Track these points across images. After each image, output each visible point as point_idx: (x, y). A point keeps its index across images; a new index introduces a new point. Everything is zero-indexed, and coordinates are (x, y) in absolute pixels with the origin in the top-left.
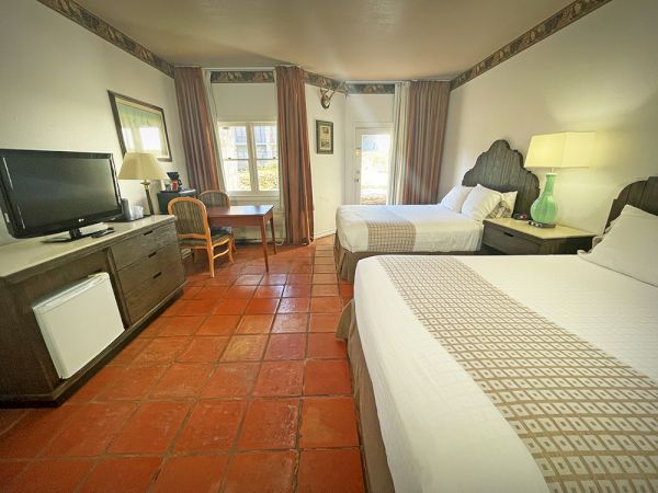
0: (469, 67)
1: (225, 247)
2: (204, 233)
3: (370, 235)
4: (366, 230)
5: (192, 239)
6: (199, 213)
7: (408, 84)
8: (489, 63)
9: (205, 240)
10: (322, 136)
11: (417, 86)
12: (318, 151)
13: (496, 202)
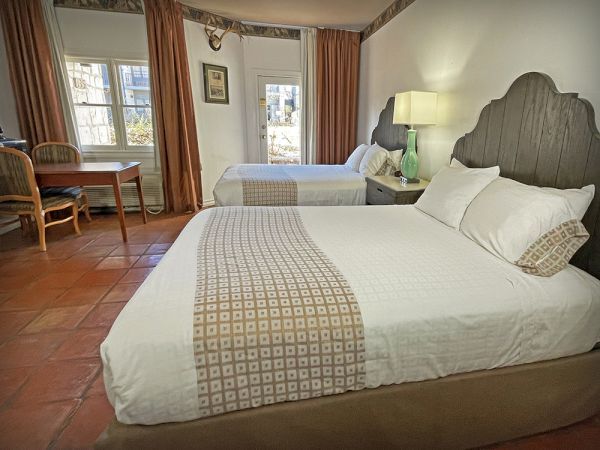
0: (372, 21)
1: (67, 212)
2: (30, 195)
3: (245, 193)
4: (241, 188)
5: (15, 202)
6: (22, 168)
7: (314, 31)
8: (384, 18)
9: (32, 203)
10: (212, 82)
11: (324, 34)
12: (207, 100)
13: (383, 160)
